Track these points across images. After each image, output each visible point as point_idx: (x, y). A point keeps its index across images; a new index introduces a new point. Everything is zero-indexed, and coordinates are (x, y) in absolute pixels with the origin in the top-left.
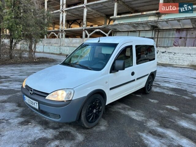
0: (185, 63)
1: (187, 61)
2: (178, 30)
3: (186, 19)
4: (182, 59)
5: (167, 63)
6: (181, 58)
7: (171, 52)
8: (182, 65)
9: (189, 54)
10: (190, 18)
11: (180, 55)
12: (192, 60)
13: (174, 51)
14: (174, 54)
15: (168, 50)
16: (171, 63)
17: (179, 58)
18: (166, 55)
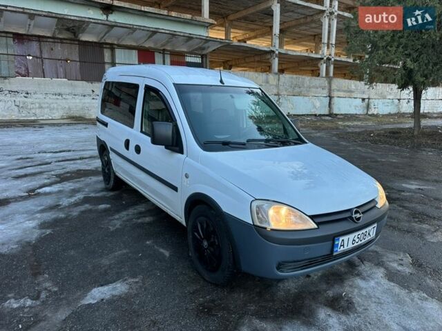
0: (54, 114)
1: (57, 109)
2: (19, 38)
3: (49, 15)
4: (46, 105)
5: (14, 117)
6: (44, 103)
7: (15, 90)
8: (50, 118)
9: (59, 94)
10: (58, 16)
11: (40, 96)
12: (67, 107)
13: (25, 89)
14: (26, 95)
15: (8, 84)
16: (24, 117)
17: (39, 104)
18: (6, 99)
